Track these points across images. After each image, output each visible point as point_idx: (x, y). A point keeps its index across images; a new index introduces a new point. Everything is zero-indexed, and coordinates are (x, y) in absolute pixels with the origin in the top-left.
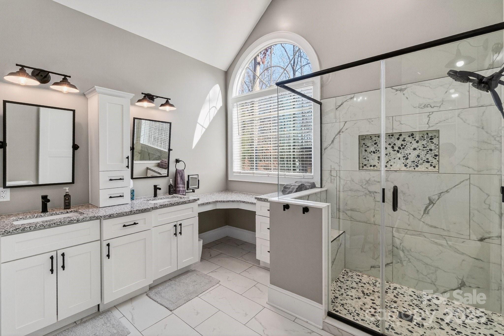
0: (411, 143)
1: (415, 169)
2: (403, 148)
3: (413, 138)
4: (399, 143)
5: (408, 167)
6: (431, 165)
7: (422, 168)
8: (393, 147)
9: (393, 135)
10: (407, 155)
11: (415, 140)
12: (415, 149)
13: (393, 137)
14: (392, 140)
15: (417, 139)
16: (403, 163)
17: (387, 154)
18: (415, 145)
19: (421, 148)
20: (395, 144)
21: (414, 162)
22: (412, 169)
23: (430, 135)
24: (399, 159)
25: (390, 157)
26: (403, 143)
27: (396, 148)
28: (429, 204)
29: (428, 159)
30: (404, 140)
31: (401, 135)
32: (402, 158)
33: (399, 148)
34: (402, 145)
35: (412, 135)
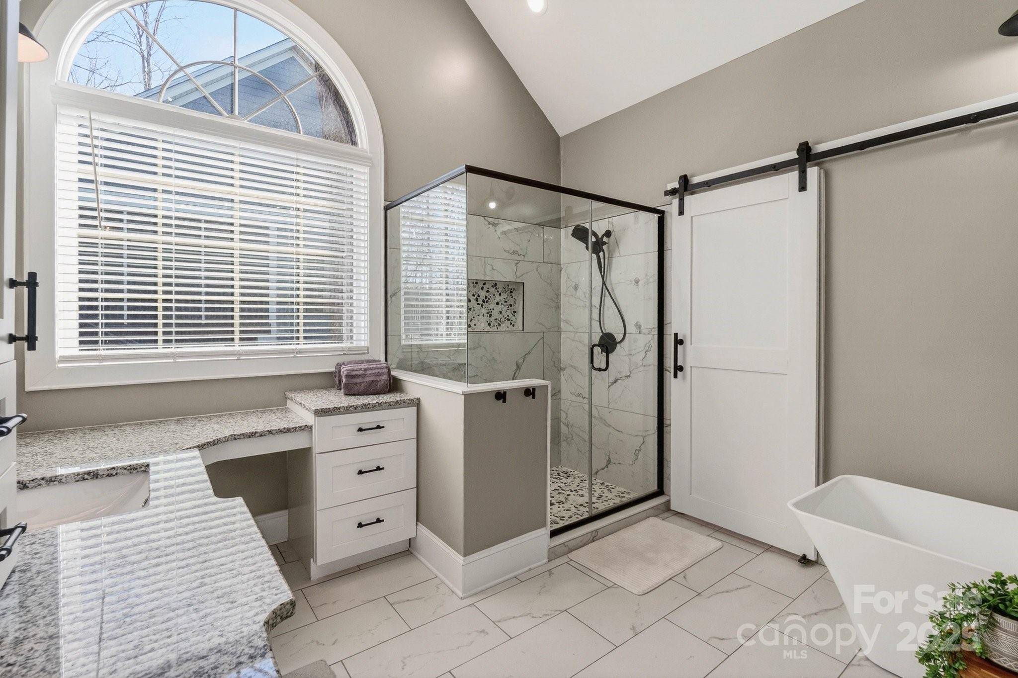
0: (494, 295)
1: (497, 328)
2: (487, 302)
3: (496, 289)
4: (483, 294)
5: (492, 326)
6: (511, 324)
7: (503, 327)
8: (477, 300)
9: (477, 283)
10: (490, 311)
11: (498, 291)
12: (498, 303)
13: (477, 285)
14: (476, 290)
15: (500, 290)
16: (487, 321)
17: (471, 309)
18: (498, 299)
19: (503, 303)
20: (479, 296)
21: (497, 319)
22: (495, 329)
23: (510, 287)
24: (483, 316)
25: (474, 313)
26: (487, 294)
27: (480, 302)
28: (517, 370)
29: (508, 316)
30: (488, 291)
31: (484, 284)
32: (486, 315)
33: (483, 301)
34: (486, 297)
35: (496, 285)
